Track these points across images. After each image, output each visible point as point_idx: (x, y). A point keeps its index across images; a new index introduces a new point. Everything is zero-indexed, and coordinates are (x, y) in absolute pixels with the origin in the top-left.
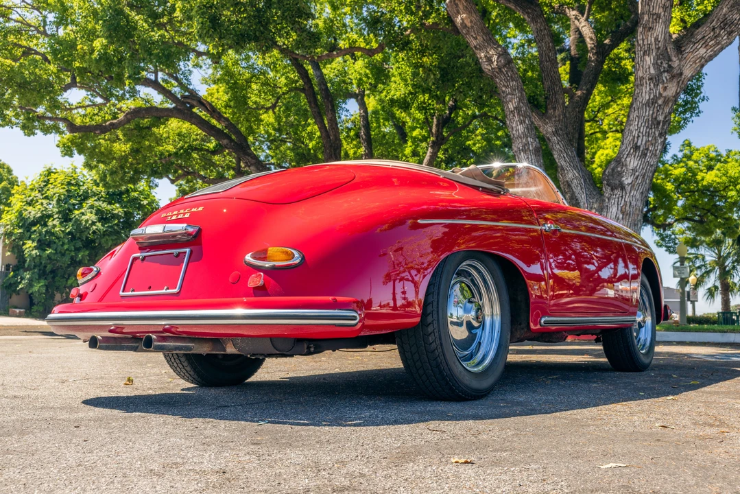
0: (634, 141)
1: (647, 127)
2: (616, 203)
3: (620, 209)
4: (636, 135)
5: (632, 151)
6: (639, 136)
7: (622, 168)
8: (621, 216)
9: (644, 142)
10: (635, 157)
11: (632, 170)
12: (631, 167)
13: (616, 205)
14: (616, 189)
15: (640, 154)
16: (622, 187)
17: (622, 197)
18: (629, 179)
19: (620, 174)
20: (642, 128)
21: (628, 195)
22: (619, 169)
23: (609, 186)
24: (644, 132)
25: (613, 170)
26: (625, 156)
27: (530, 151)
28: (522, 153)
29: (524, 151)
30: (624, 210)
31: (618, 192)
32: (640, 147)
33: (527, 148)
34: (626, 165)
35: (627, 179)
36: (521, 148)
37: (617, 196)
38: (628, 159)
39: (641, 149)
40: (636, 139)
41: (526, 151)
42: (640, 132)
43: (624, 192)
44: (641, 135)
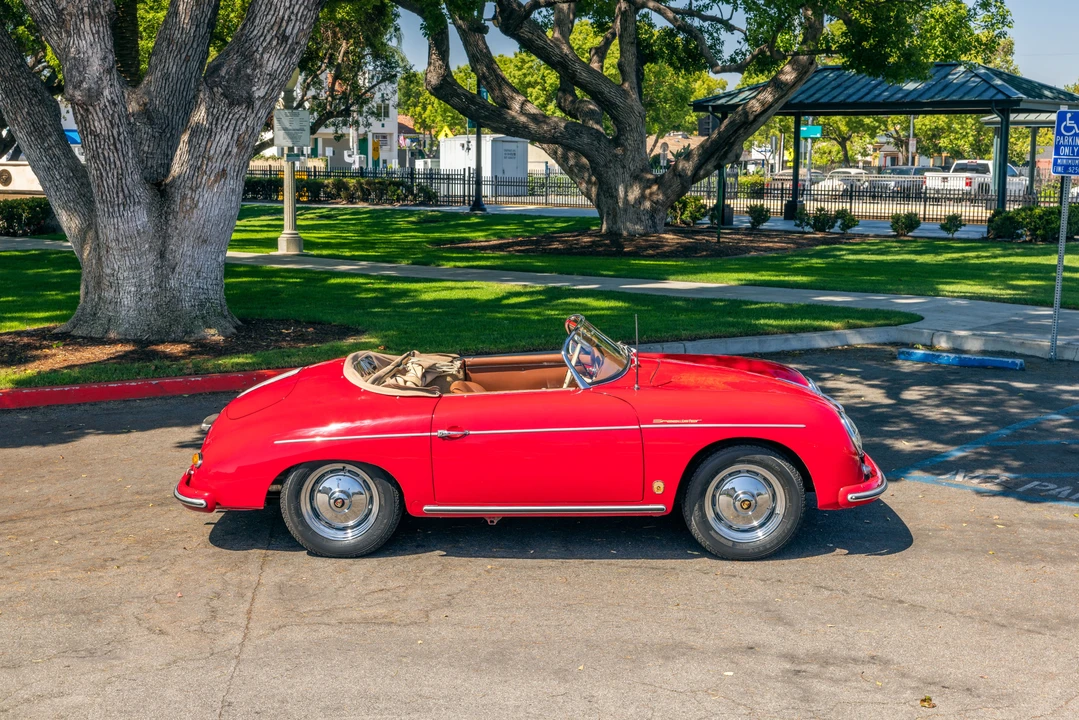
0: (280, 27)
1: (306, 7)
2: (231, 128)
3: (235, 137)
4: (286, 17)
5: (275, 43)
6: (290, 20)
7: (254, 70)
8: (235, 150)
9: (295, 31)
10: (276, 53)
11: (270, 75)
12: (268, 69)
13: (230, 131)
14: (240, 104)
15: (286, 49)
16: (250, 102)
17: (244, 119)
18: (262, 90)
19: (249, 80)
20: (297, 7)
21: (254, 115)
22: (249, 71)
23: (226, 97)
24: (300, 15)
25: (238, 70)
26: (261, 49)
27: (102, 17)
28: (87, 21)
29: (93, 16)
30: (241, 140)
31: (240, 111)
32: (288, 38)
33: (97, 11)
34: (261, 65)
35: (258, 89)
36: (86, 9)
37: (237, 116)
38: (266, 56)
39: (290, 41)
40: (284, 24)
41: (95, 17)
42: (293, 13)
43: (250, 111)
44: (293, 18)
